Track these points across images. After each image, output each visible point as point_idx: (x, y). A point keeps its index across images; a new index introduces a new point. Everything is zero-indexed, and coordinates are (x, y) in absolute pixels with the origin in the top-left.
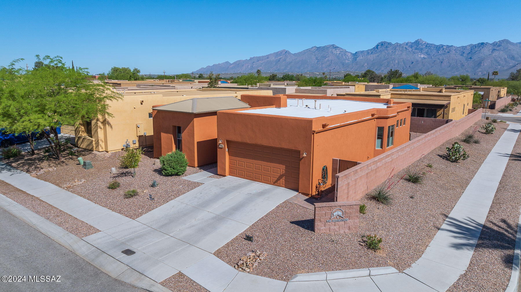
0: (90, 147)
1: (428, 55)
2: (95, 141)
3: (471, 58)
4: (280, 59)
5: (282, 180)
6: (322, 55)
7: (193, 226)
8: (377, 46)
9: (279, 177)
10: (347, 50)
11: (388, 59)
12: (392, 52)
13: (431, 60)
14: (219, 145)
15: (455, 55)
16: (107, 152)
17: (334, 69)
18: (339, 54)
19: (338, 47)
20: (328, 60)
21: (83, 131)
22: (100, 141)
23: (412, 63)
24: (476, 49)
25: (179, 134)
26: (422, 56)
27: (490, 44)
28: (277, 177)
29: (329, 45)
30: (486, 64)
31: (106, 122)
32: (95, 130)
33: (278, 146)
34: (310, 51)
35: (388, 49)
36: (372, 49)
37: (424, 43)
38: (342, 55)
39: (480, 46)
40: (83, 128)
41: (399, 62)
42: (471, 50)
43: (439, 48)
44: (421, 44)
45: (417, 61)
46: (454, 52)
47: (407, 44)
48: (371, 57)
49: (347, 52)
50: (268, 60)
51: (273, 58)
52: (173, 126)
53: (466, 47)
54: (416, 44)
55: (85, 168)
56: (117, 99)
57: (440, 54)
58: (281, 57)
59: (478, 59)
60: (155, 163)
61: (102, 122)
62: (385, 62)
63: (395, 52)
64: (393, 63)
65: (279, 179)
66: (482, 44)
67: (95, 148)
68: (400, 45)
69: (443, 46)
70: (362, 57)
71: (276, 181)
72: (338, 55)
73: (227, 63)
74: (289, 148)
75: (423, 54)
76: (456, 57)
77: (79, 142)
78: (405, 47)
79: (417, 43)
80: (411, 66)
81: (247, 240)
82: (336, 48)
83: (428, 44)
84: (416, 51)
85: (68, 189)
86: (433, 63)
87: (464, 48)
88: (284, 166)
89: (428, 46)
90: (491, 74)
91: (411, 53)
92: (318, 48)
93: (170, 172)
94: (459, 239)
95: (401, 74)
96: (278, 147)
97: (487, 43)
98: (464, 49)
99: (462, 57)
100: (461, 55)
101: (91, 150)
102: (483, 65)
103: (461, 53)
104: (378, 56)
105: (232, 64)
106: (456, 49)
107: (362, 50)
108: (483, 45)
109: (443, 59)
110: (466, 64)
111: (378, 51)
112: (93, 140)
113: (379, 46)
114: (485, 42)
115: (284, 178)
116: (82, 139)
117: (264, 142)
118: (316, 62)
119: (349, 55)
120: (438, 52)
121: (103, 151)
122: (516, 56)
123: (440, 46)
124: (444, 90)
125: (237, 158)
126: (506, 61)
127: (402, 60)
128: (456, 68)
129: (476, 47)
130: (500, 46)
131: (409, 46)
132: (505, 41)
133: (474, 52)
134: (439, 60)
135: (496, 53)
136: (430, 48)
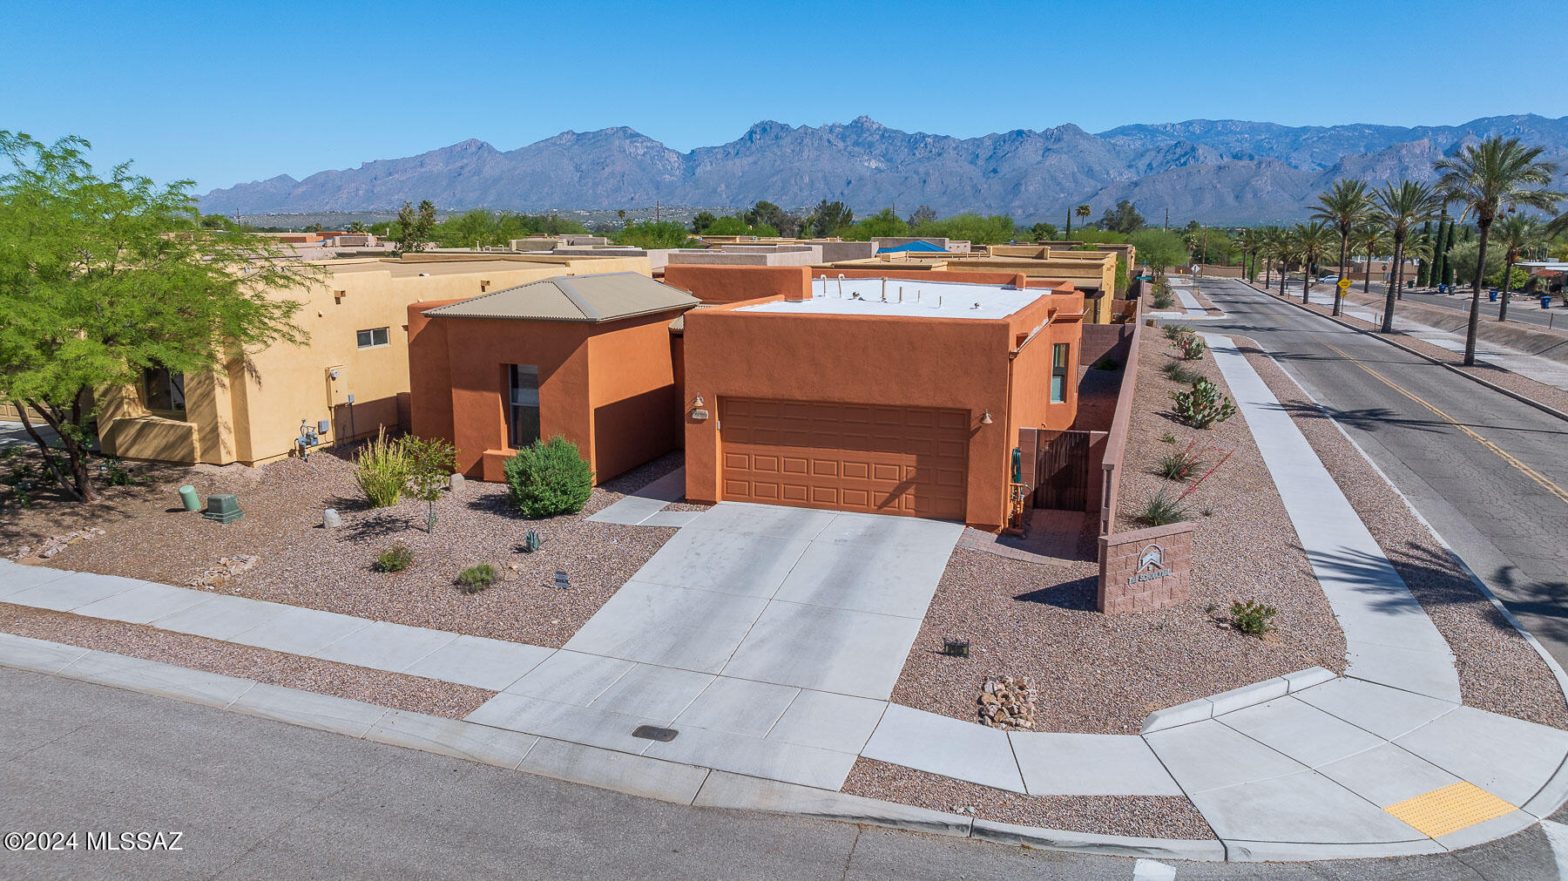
0: (178, 454)
1: (888, 161)
2: (200, 430)
3: (995, 171)
4: (462, 168)
5: (908, 497)
6: (591, 156)
7: (762, 641)
8: (751, 133)
9: (894, 491)
10: (665, 145)
11: (781, 171)
12: (793, 151)
13: (896, 174)
14: (691, 413)
15: (957, 162)
16: (249, 464)
17: (632, 199)
18: (644, 155)
19: (638, 135)
20: (612, 174)
21: (133, 400)
22: (221, 430)
23: (849, 183)
24: (1006, 148)
25: (515, 390)
26: (873, 164)
27: (1038, 135)
28: (891, 490)
29: (612, 129)
30: (1032, 187)
31: (245, 364)
32: (199, 392)
33: (897, 399)
34: (555, 144)
35: (781, 142)
36: (735, 143)
37: (875, 126)
38: (652, 158)
39: (1014, 140)
40: (131, 389)
41: (812, 183)
42: (995, 148)
43: (916, 141)
44: (868, 130)
45: (861, 179)
46: (953, 153)
47: (831, 130)
48: (738, 166)
49: (668, 149)
50: (423, 170)
51: (439, 166)
52: (500, 364)
53: (981, 140)
54: (854, 130)
55: (220, 521)
56: (307, 283)
57: (919, 161)
58: (465, 161)
59: (1014, 173)
60: (454, 484)
61: (225, 363)
62: (776, 181)
63: (801, 151)
64: (797, 184)
65: (895, 495)
66: (1020, 133)
67: (199, 454)
68: (814, 132)
69: (924, 136)
70: (712, 164)
71: (887, 503)
72: (639, 158)
73: (284, 178)
74: (934, 404)
75: (875, 158)
76: (959, 169)
77: (122, 440)
78: (825, 137)
79: (858, 126)
80: (845, 192)
81: (949, 654)
82: (635, 136)
83: (886, 130)
84: (856, 149)
85: (218, 587)
86: (901, 184)
87: (977, 142)
88: (914, 457)
89: (887, 135)
90: (1074, 213)
91: (843, 154)
92: (580, 138)
93: (553, 504)
94: (1374, 593)
95: (849, 215)
96: (898, 403)
97: (1030, 131)
98: (978, 146)
99: (973, 167)
100: (971, 163)
101: (186, 462)
102: (1026, 190)
103: (970, 158)
104: (755, 163)
105: (298, 185)
106: (959, 145)
107: (709, 146)
108: (1022, 136)
109: (927, 174)
110: (985, 186)
111: (754, 148)
112: (191, 430)
113: (756, 133)
114: (1025, 129)
115: (912, 490)
116: (138, 427)
117: (855, 393)
118: (576, 179)
119: (674, 158)
120: (914, 154)
121: (231, 463)
122: (1097, 168)
123: (918, 137)
124: (1049, 252)
125: (753, 446)
126: (1076, 181)
127: (820, 175)
128: (962, 197)
129: (1004, 142)
130: (1059, 140)
131: (837, 136)
132: (1070, 128)
133: (1002, 154)
134: (918, 174)
135: (1052, 160)
136: (893, 141)
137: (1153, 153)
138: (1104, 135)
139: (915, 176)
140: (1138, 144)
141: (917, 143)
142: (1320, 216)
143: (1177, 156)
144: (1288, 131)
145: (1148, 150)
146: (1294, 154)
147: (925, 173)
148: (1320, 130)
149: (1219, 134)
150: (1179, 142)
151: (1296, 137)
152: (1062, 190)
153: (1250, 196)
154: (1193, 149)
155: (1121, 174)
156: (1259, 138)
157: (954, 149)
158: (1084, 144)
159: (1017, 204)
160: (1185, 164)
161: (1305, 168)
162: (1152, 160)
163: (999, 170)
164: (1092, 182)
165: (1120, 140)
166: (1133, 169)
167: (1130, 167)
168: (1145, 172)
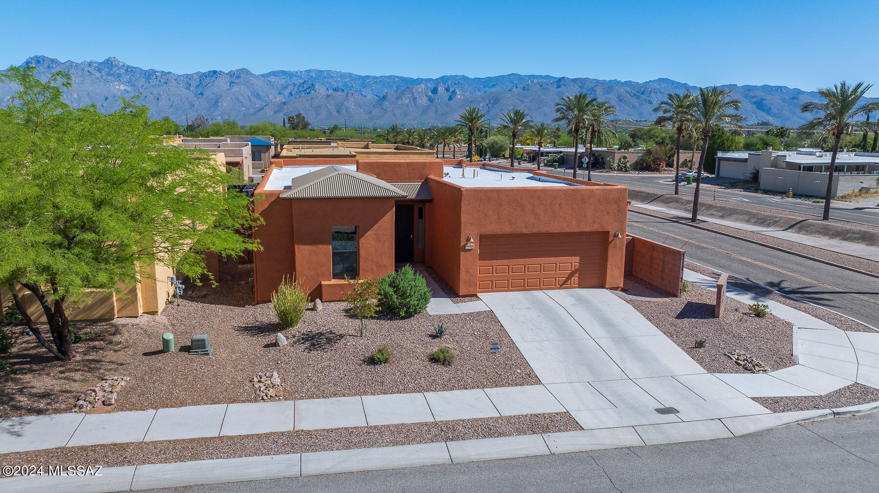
1: (132, 85)
3: (202, 94)
5: (575, 278)
8: (28, 63)
14: (465, 246)
15: (178, 88)
23: (107, 99)
24: (208, 80)
26: (122, 87)
27: (226, 74)
28: (567, 276)
30: (225, 104)
37: (121, 64)
39: (212, 76)
41: (79, 98)
42: (201, 81)
43: (149, 74)
44: (116, 66)
45: (115, 96)
46: (174, 83)
47: (90, 64)
53: (191, 75)
54: (106, 65)
57: (153, 86)
59: (214, 95)
65: (569, 278)
66: (215, 72)
68: (77, 65)
69: (155, 72)
71: (564, 283)
75: (123, 84)
76: (179, 92)
78: (86, 69)
79: (109, 63)
80: (105, 104)
83: (128, 67)
84: (109, 77)
87: (189, 77)
88: (579, 258)
89: (130, 70)
91: (100, 81)
97: (221, 71)
98: (190, 79)
99: (188, 91)
100: (187, 89)
102: (222, 106)
103: (186, 85)
106: (178, 78)
108: (216, 74)
109: (159, 94)
110: (196, 102)
113: (31, 63)
114: (218, 69)
115: (577, 275)
120: (149, 82)
122: (262, 94)
123: (151, 72)
124: (371, 144)
125: (494, 261)
126: (250, 100)
127: (85, 93)
128: (183, 109)
129: (206, 77)
130: (239, 77)
131: (94, 69)
132: (245, 71)
133: (206, 84)
134: (153, 94)
135: (236, 88)
136: (134, 74)
137: (292, 87)
138: (264, 76)
139: (151, 96)
140: (283, 81)
141: (150, 76)
142: (459, 125)
143: (305, 89)
144: (360, 77)
145: (289, 85)
146: (364, 90)
147: (157, 94)
148: (375, 77)
149: (325, 78)
150: (305, 81)
151: (364, 81)
152: (243, 106)
153: (344, 111)
154: (313, 85)
155: (275, 98)
156: (346, 80)
157: (175, 80)
158: (253, 80)
159: (217, 113)
160: (309, 93)
161: (369, 97)
162: (292, 90)
163: (204, 93)
164: (260, 102)
165: (272, 79)
166: (282, 95)
167: (280, 94)
168: (289, 97)
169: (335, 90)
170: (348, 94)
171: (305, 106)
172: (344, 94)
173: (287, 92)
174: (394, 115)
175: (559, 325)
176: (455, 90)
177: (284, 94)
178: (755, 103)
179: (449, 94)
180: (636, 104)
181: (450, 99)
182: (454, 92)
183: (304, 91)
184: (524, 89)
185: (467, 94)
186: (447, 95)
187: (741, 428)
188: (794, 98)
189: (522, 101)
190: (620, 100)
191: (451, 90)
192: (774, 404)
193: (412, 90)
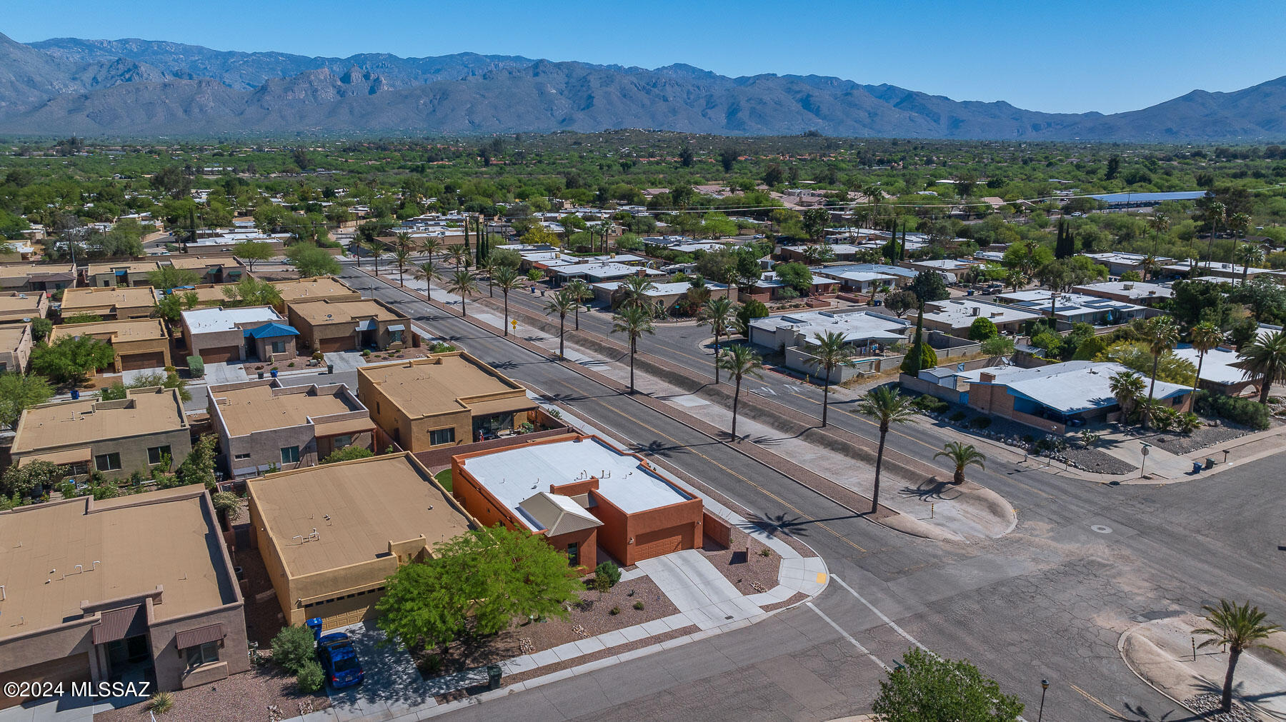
122: (38, 79)
125: (643, 545)
126: (16, 90)
137: (96, 67)
138: (37, 46)
140: (77, 57)
143: (121, 72)
144: (218, 54)
145: (90, 64)
146: (227, 75)
148: (244, 55)
149: (155, 53)
150: (120, 59)
151: (226, 60)
153: (196, 111)
154: (135, 67)
155: (66, 86)
156: (193, 59)
158: (15, 53)
160: (130, 79)
161: (237, 86)
162: (96, 74)
164: (36, 93)
165: (55, 52)
166: (78, 82)
167: (74, 79)
168: (92, 85)
169: (176, 75)
170: (200, 82)
171: (125, 103)
172: (194, 83)
173: (87, 76)
174: (283, 117)
175: (671, 570)
176: (378, 78)
177: (82, 81)
178: (801, 100)
179: (370, 83)
180: (647, 102)
181: (372, 91)
182: (377, 80)
183: (121, 75)
184: (485, 77)
185: (398, 83)
186: (366, 86)
187: (755, 621)
188: (847, 94)
189: (483, 96)
190: (625, 96)
191: (373, 77)
192: (766, 608)
193: (308, 77)
